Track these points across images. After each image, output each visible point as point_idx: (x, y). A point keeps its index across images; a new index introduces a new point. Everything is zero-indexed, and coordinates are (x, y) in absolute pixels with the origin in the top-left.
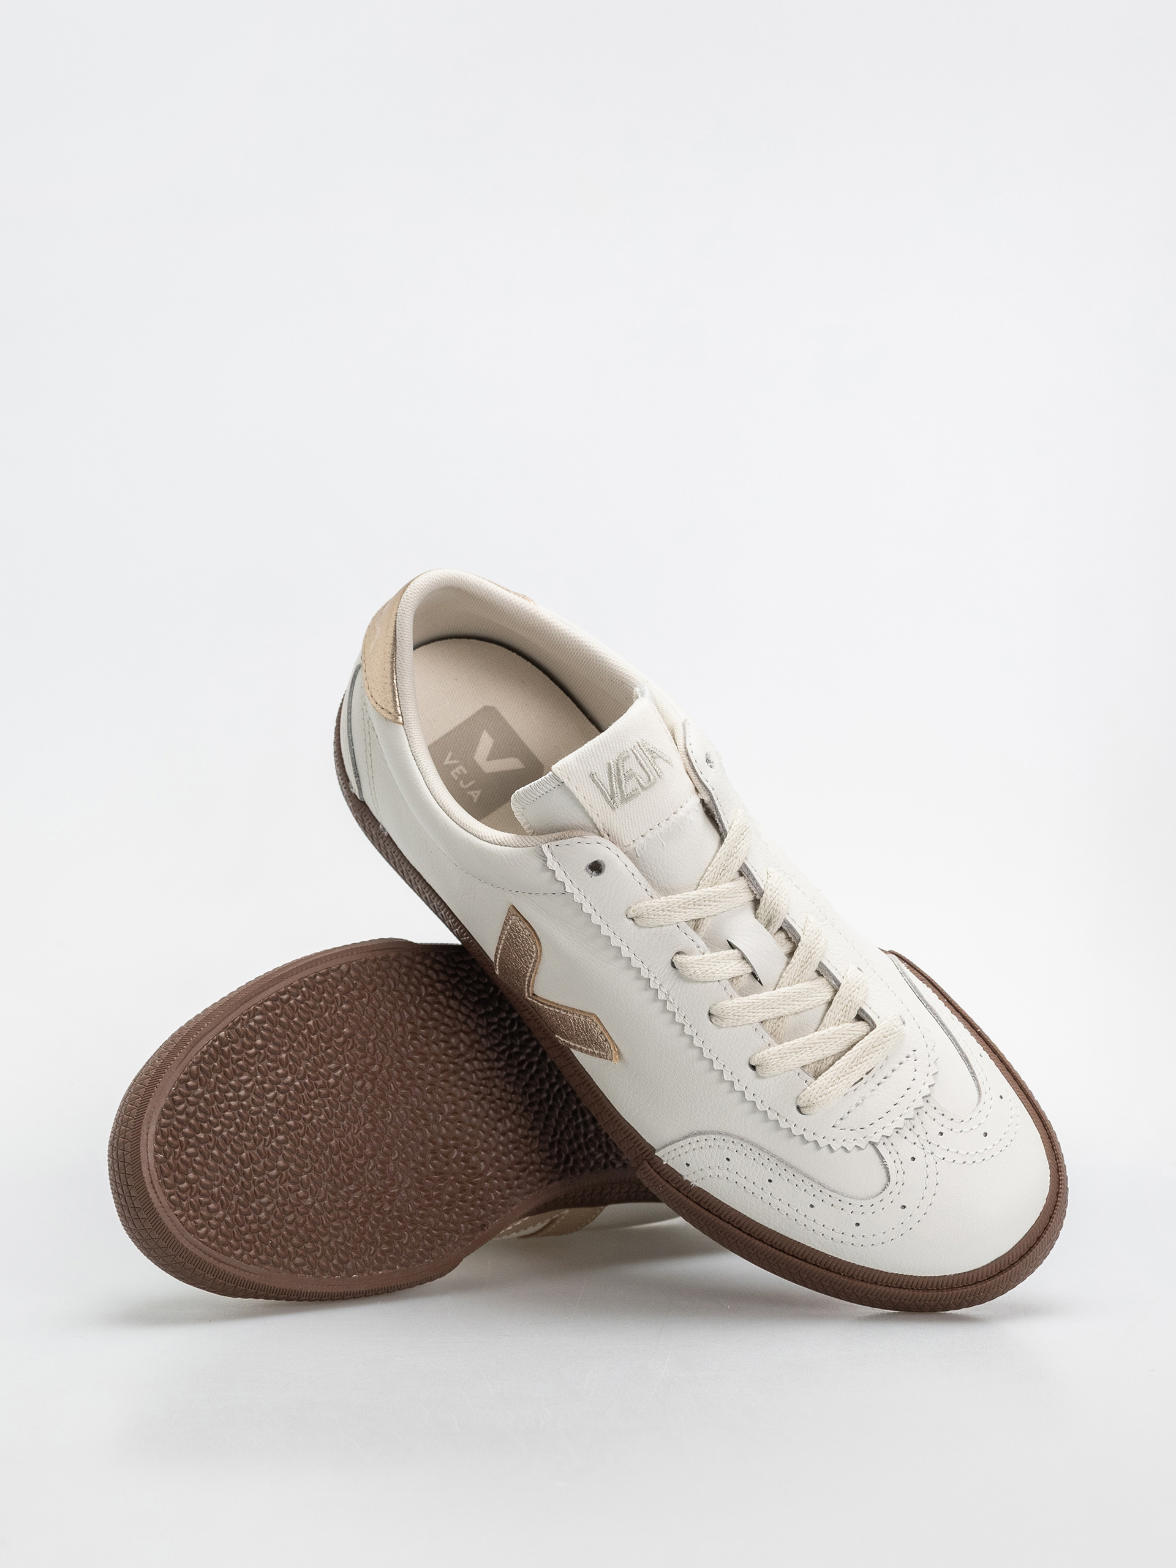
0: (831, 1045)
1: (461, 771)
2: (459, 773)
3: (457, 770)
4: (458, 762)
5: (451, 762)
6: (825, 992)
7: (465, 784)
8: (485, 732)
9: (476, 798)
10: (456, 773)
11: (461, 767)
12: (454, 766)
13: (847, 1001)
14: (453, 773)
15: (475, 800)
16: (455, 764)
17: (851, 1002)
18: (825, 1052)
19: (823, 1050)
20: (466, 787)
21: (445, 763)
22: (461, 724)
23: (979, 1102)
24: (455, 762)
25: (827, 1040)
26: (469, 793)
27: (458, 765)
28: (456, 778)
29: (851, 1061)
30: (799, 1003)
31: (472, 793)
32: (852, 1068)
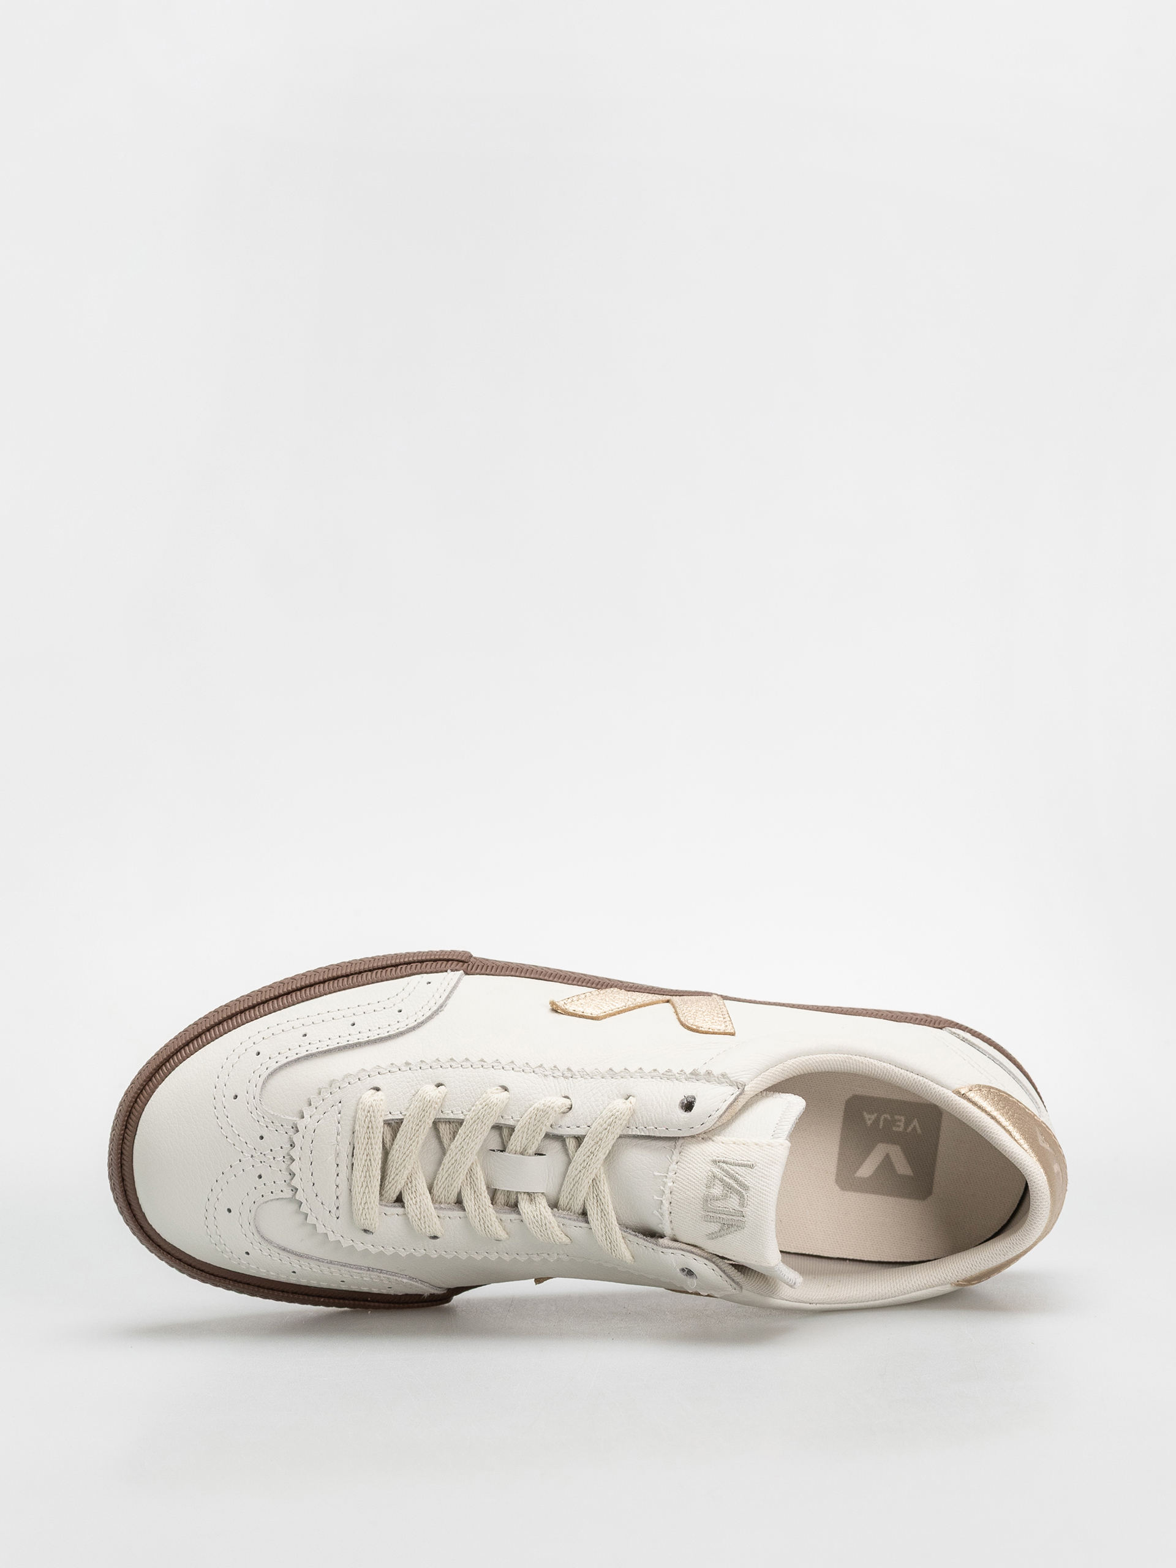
0: (398, 1157)
1: (899, 1126)
2: (898, 1123)
3: (902, 1124)
4: (908, 1131)
5: (912, 1126)
6: (441, 1193)
7: (885, 1119)
8: (912, 1174)
9: (866, 1116)
10: (900, 1121)
11: (901, 1129)
12: (907, 1125)
13: (418, 1201)
14: (903, 1118)
15: (865, 1113)
16: (908, 1127)
17: (415, 1203)
18: (397, 1146)
19: (400, 1147)
20: (883, 1117)
21: (916, 1120)
22: (935, 1163)
23: (258, 1231)
24: (910, 1129)
25: (404, 1157)
26: (876, 1115)
27: (905, 1129)
28: (896, 1117)
29: (372, 1160)
30: (450, 1164)
31: (873, 1117)
32: (367, 1155)
